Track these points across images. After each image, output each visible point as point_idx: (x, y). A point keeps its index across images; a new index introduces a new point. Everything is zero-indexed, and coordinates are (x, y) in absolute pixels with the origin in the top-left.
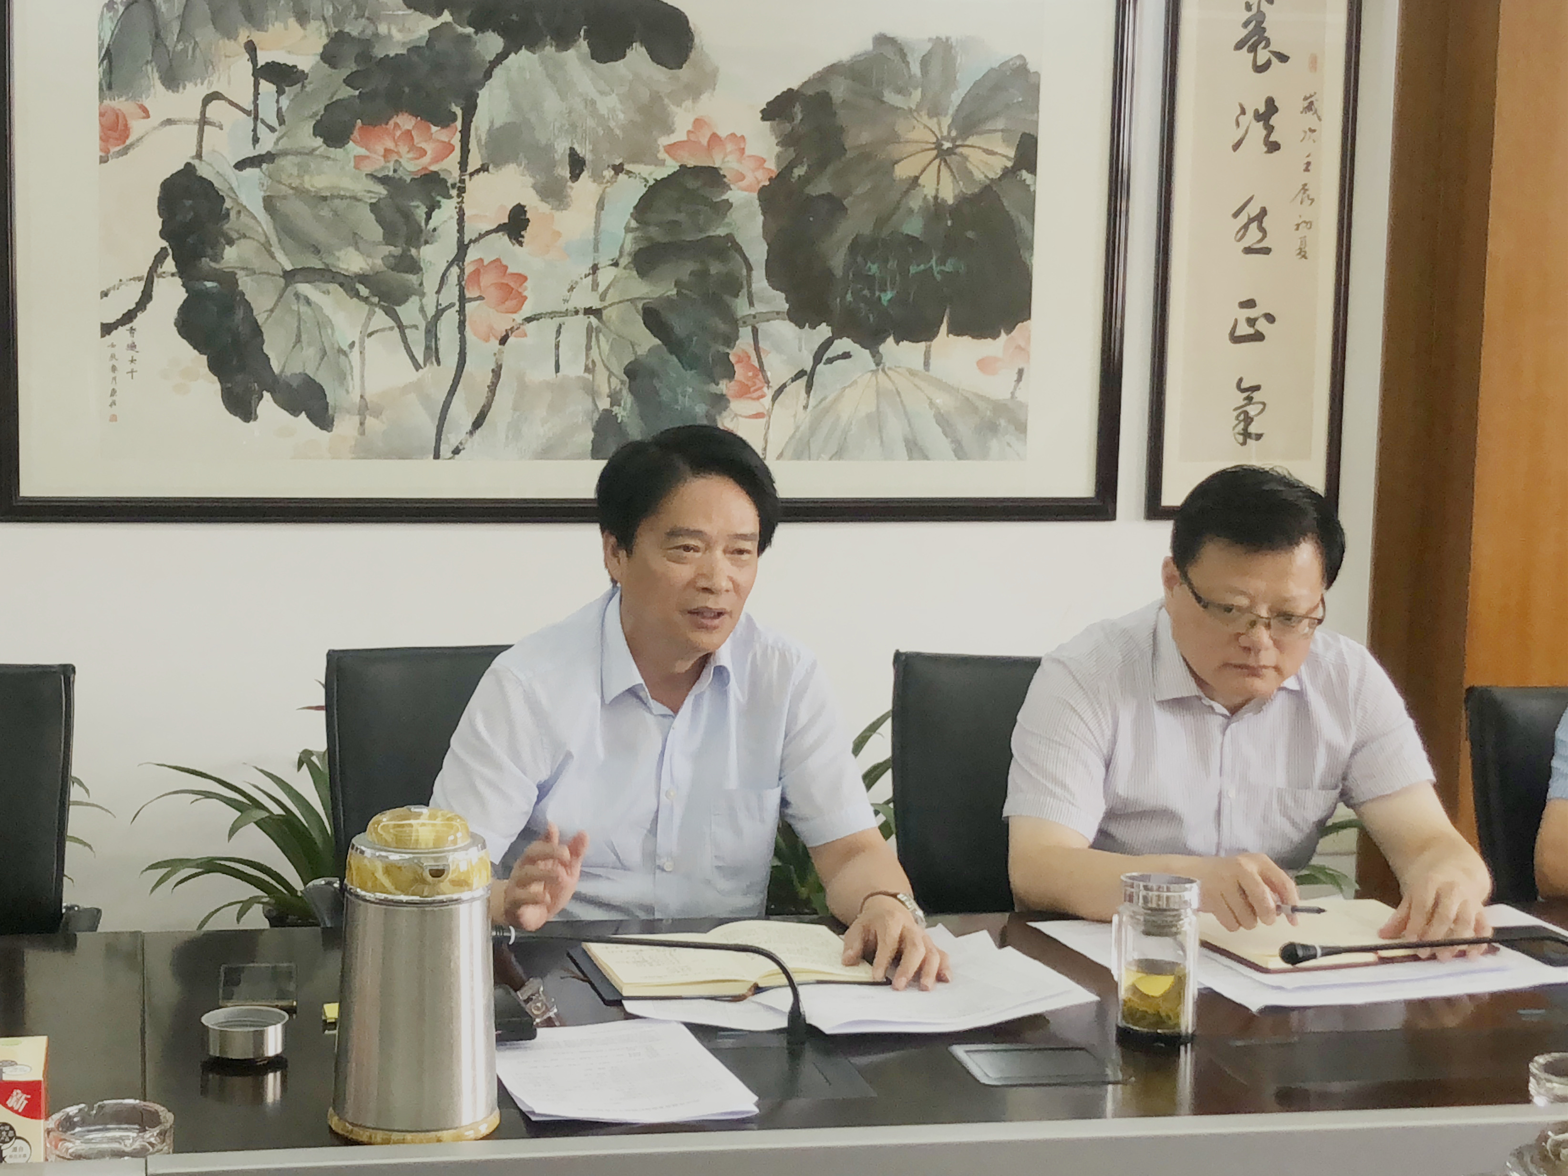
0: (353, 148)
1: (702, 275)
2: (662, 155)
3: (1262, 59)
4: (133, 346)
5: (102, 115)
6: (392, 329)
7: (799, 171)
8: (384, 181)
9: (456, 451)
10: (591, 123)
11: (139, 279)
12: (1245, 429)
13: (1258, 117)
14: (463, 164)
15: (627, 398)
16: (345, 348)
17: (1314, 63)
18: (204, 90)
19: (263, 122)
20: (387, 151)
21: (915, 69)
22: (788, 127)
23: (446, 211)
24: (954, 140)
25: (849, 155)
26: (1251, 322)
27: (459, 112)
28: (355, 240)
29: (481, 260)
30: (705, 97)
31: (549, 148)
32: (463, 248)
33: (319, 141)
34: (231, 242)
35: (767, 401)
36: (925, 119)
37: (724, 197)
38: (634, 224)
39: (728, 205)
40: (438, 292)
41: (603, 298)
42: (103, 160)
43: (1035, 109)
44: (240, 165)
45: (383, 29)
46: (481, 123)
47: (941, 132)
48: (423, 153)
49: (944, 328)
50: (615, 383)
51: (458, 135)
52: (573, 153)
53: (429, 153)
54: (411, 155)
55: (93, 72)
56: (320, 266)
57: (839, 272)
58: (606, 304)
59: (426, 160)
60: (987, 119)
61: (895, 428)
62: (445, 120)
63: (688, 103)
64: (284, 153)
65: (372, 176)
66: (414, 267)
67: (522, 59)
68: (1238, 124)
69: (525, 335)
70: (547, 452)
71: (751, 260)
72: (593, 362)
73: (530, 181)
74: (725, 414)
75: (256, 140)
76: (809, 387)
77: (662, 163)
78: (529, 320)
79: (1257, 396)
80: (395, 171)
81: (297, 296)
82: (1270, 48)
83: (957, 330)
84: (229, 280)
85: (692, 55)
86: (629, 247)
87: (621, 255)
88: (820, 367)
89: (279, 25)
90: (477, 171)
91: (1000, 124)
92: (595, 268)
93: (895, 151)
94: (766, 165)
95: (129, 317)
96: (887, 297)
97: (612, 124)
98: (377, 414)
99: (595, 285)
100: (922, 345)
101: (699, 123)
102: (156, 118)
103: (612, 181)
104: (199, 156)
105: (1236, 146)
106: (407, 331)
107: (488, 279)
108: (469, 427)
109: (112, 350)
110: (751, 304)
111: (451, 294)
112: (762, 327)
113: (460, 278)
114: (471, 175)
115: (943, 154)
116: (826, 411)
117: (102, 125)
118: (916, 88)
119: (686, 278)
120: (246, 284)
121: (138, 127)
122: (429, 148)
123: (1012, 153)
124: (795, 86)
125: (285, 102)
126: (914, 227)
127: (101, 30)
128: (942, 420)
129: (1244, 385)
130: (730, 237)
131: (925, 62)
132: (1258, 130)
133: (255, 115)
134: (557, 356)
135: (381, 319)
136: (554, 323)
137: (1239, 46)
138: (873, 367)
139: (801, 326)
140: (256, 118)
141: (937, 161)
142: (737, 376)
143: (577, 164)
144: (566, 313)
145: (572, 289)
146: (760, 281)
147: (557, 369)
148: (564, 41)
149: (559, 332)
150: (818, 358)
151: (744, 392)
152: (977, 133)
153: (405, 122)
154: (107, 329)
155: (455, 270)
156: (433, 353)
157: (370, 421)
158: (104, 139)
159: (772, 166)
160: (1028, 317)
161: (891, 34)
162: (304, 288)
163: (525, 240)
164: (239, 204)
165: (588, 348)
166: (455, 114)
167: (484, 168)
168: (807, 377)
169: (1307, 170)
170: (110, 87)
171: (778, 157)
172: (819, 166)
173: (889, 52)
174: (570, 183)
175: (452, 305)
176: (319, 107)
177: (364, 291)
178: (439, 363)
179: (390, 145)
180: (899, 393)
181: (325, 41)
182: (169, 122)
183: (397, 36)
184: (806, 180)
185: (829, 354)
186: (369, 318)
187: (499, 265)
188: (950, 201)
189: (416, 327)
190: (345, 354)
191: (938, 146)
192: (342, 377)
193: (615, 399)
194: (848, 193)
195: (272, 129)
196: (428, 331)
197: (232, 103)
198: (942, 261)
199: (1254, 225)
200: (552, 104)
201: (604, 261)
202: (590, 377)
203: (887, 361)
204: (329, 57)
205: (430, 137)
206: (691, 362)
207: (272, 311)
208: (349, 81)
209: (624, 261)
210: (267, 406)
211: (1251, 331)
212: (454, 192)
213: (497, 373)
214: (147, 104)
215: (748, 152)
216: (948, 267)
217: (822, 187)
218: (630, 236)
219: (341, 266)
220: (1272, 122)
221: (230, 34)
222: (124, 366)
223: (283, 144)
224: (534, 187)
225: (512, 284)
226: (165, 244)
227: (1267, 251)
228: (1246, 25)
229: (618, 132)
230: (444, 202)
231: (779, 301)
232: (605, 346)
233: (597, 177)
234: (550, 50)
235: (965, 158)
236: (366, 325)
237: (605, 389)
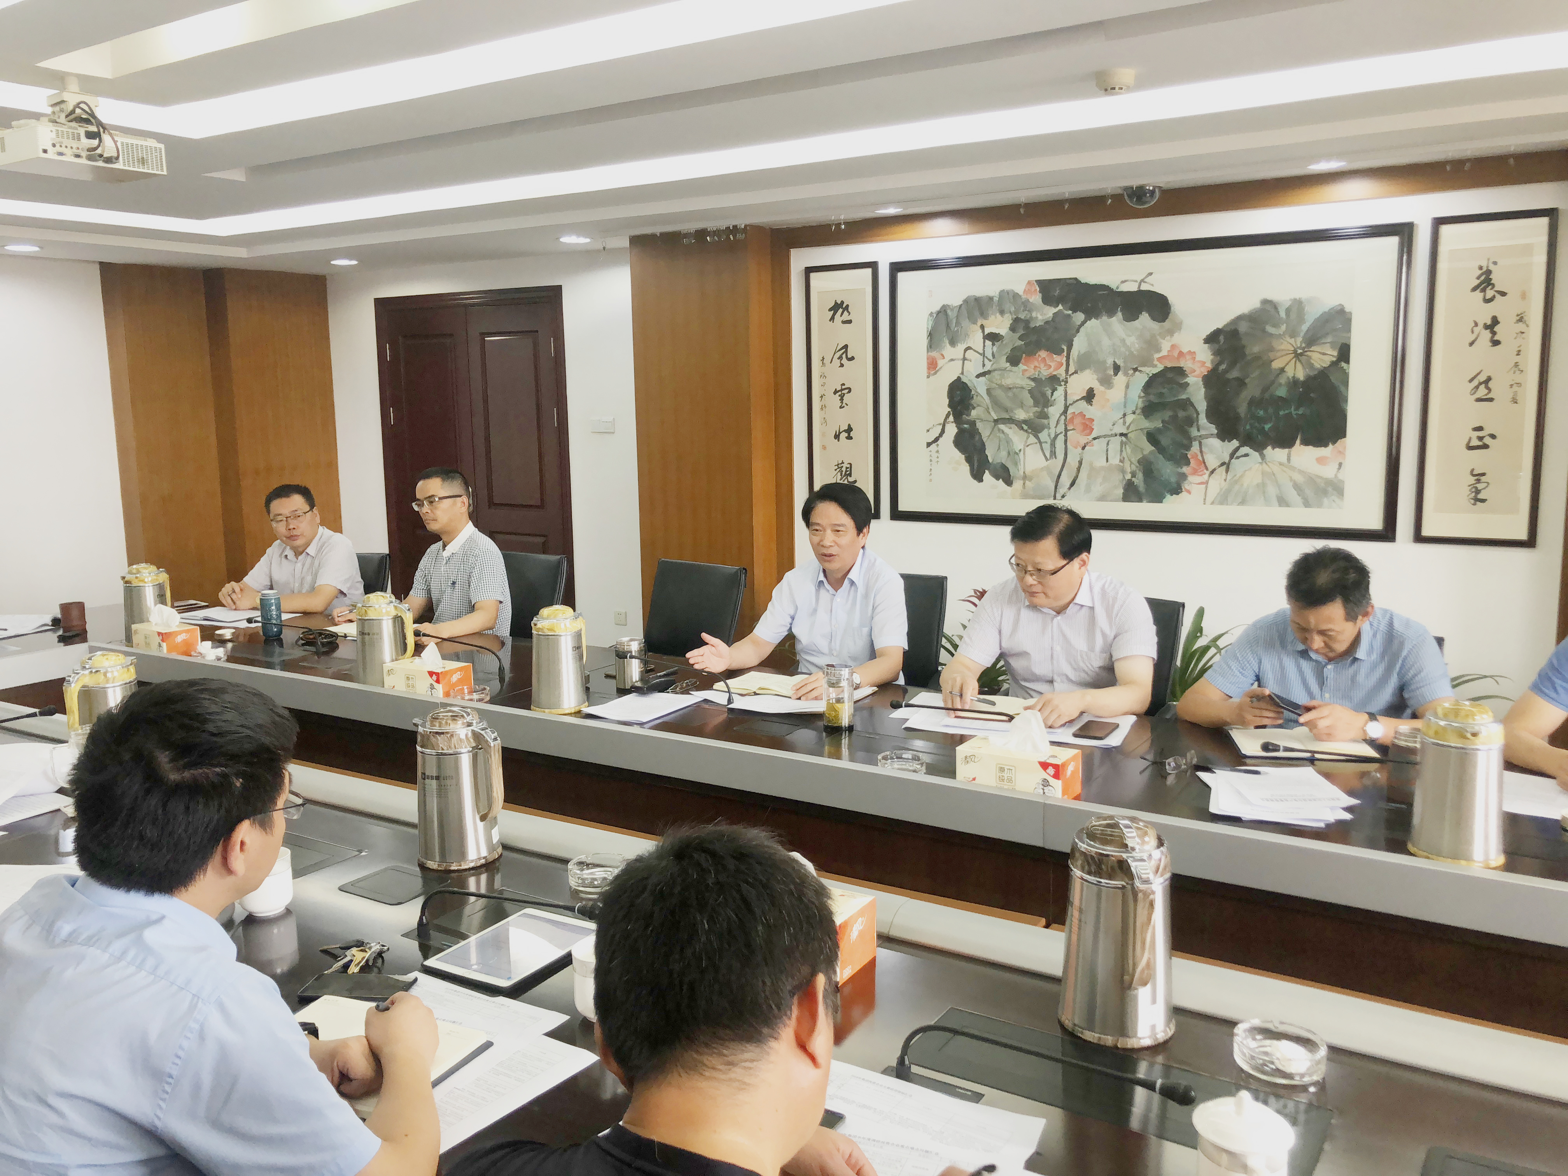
0: (1022, 366)
1: (1175, 417)
2: (1156, 362)
3: (1489, 296)
4: (938, 452)
5: (928, 359)
6: (1036, 443)
7: (1223, 367)
8: (1034, 380)
9: (1063, 497)
10: (1123, 349)
11: (940, 424)
12: (1475, 496)
13: (1486, 327)
14: (1067, 371)
15: (1140, 475)
16: (1017, 451)
17: (1524, 296)
18: (965, 346)
19: (986, 357)
20: (1035, 367)
21: (1283, 314)
22: (1216, 346)
23: (1060, 392)
24: (1303, 349)
25: (1249, 358)
26: (1481, 438)
27: (1065, 348)
28: (1022, 405)
29: (1074, 413)
30: (1176, 335)
31: (1105, 362)
32: (1066, 408)
33: (1008, 364)
34: (974, 408)
35: (1206, 477)
36: (1288, 339)
37: (1186, 381)
38: (1142, 394)
39: (1187, 384)
40: (1056, 427)
41: (1128, 428)
42: (928, 377)
43: (1349, 331)
44: (978, 376)
45: (1034, 315)
46: (1074, 353)
47: (1296, 345)
48: (1050, 367)
49: (1298, 442)
50: (1134, 468)
51: (1065, 359)
52: (1115, 364)
53: (1053, 367)
54: (1045, 368)
55: (924, 341)
56: (1008, 417)
57: (1242, 415)
58: (1130, 431)
59: (1052, 369)
60: (1320, 338)
61: (1272, 491)
62: (1059, 352)
63: (1168, 338)
64: (995, 370)
65: (1029, 378)
66: (1046, 417)
67: (1093, 323)
68: (1473, 332)
69: (1093, 446)
70: (1102, 498)
71: (1199, 410)
72: (1124, 458)
73: (1095, 377)
74: (1186, 482)
75: (984, 365)
76: (1227, 471)
77: (1156, 366)
78: (1095, 439)
79: (1483, 479)
80: (1038, 375)
81: (999, 430)
82: (1496, 289)
83: (1306, 442)
84: (973, 424)
85: (1170, 316)
86: (1141, 405)
87: (1136, 409)
88: (1233, 460)
89: (993, 317)
90: (1073, 374)
91: (1329, 339)
92: (1125, 415)
93: (1271, 355)
94: (1206, 365)
95: (936, 440)
96: (1267, 427)
97: (1133, 350)
98: (1030, 480)
99: (1124, 423)
100: (1287, 450)
101: (1173, 347)
102: (947, 358)
103: (1132, 375)
104: (962, 373)
105: (1471, 344)
106: (1043, 444)
107: (1077, 421)
108: (1068, 485)
109: (930, 453)
110: (1198, 430)
111: (1061, 428)
112: (1204, 441)
113: (1065, 420)
114: (1070, 375)
115: (1297, 356)
116: (1236, 482)
117: (928, 363)
118: (1282, 324)
119: (1167, 419)
120: (979, 425)
121: (940, 363)
122: (1053, 364)
123: (1335, 353)
124: (1220, 327)
125: (995, 349)
126: (1282, 392)
127: (928, 324)
128: (1297, 487)
129: (1475, 472)
130: (1188, 399)
131: (1288, 311)
132: (1487, 334)
133: (983, 355)
134: (1107, 454)
135: (1032, 439)
136: (1105, 440)
137: (1474, 289)
138: (1260, 460)
139: (1223, 441)
140: (984, 356)
141: (1294, 359)
142: (1191, 465)
143: (1117, 368)
144: (1112, 436)
145: (1114, 425)
146: (1203, 420)
147: (1107, 461)
148: (1111, 313)
149: (1108, 444)
150: (1232, 455)
151: (1195, 472)
152: (1317, 345)
153: (1043, 354)
154: (929, 445)
155: (1063, 417)
156: (1053, 454)
157: (1027, 482)
158: (929, 368)
159: (1209, 365)
160: (1344, 436)
161: (1269, 298)
162: (1002, 427)
163: (1093, 403)
164: (977, 392)
165: (1121, 451)
166: (1064, 349)
167: (1076, 372)
168: (1226, 465)
169: (1518, 355)
170: (931, 347)
171: (1212, 361)
172: (1232, 365)
173: (1268, 307)
174: (1113, 377)
175: (1061, 433)
176: (1008, 350)
177: (1025, 427)
178: (1056, 458)
179: (1036, 364)
180: (1274, 474)
181: (1011, 322)
182: (952, 360)
183: (1040, 317)
184: (1226, 371)
185: (1238, 454)
186: (1027, 438)
187: (1082, 415)
188: (1302, 378)
189: (1046, 442)
190: (1017, 454)
191: (1295, 352)
192: (1016, 464)
193: (1134, 475)
194: (1248, 377)
195: (990, 360)
196: (1051, 444)
197: (975, 351)
198: (1297, 409)
199: (1483, 386)
200: (1106, 342)
201: (1129, 411)
202: (1122, 464)
203: (1268, 458)
204: (1013, 329)
205: (1053, 360)
206: (1170, 458)
207: (989, 436)
208: (1020, 338)
209: (1138, 411)
210: (987, 476)
211: (1480, 443)
212: (1063, 383)
213: (1080, 463)
214: (944, 353)
215: (1198, 359)
216: (1300, 412)
217: (1234, 374)
218: (1141, 400)
219: (1016, 417)
220: (1495, 330)
221: (975, 323)
222: (934, 459)
223: (995, 366)
224: (1097, 379)
225: (1087, 423)
226: (950, 410)
227: (1491, 400)
228: (1478, 278)
229: (1135, 352)
230: (1059, 388)
231: (1213, 429)
232: (1129, 450)
233: (1126, 374)
234: (1105, 318)
235: (1310, 357)
236: (1026, 442)
237: (1129, 470)
